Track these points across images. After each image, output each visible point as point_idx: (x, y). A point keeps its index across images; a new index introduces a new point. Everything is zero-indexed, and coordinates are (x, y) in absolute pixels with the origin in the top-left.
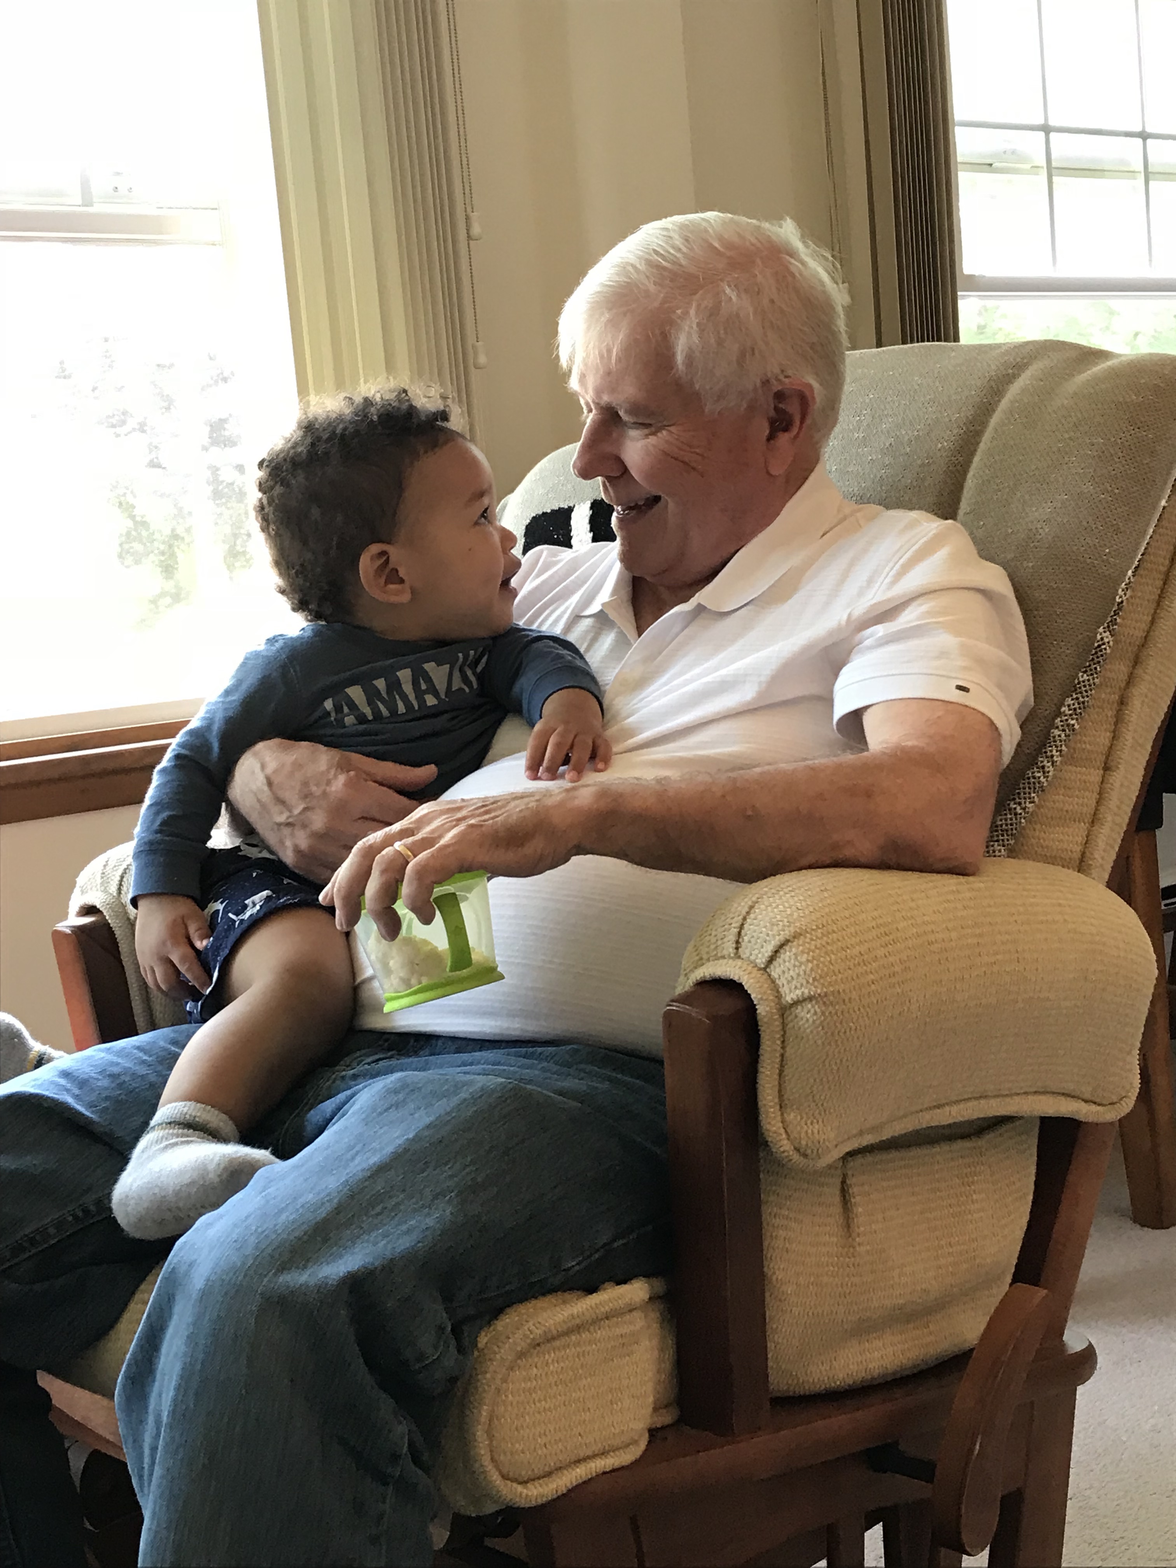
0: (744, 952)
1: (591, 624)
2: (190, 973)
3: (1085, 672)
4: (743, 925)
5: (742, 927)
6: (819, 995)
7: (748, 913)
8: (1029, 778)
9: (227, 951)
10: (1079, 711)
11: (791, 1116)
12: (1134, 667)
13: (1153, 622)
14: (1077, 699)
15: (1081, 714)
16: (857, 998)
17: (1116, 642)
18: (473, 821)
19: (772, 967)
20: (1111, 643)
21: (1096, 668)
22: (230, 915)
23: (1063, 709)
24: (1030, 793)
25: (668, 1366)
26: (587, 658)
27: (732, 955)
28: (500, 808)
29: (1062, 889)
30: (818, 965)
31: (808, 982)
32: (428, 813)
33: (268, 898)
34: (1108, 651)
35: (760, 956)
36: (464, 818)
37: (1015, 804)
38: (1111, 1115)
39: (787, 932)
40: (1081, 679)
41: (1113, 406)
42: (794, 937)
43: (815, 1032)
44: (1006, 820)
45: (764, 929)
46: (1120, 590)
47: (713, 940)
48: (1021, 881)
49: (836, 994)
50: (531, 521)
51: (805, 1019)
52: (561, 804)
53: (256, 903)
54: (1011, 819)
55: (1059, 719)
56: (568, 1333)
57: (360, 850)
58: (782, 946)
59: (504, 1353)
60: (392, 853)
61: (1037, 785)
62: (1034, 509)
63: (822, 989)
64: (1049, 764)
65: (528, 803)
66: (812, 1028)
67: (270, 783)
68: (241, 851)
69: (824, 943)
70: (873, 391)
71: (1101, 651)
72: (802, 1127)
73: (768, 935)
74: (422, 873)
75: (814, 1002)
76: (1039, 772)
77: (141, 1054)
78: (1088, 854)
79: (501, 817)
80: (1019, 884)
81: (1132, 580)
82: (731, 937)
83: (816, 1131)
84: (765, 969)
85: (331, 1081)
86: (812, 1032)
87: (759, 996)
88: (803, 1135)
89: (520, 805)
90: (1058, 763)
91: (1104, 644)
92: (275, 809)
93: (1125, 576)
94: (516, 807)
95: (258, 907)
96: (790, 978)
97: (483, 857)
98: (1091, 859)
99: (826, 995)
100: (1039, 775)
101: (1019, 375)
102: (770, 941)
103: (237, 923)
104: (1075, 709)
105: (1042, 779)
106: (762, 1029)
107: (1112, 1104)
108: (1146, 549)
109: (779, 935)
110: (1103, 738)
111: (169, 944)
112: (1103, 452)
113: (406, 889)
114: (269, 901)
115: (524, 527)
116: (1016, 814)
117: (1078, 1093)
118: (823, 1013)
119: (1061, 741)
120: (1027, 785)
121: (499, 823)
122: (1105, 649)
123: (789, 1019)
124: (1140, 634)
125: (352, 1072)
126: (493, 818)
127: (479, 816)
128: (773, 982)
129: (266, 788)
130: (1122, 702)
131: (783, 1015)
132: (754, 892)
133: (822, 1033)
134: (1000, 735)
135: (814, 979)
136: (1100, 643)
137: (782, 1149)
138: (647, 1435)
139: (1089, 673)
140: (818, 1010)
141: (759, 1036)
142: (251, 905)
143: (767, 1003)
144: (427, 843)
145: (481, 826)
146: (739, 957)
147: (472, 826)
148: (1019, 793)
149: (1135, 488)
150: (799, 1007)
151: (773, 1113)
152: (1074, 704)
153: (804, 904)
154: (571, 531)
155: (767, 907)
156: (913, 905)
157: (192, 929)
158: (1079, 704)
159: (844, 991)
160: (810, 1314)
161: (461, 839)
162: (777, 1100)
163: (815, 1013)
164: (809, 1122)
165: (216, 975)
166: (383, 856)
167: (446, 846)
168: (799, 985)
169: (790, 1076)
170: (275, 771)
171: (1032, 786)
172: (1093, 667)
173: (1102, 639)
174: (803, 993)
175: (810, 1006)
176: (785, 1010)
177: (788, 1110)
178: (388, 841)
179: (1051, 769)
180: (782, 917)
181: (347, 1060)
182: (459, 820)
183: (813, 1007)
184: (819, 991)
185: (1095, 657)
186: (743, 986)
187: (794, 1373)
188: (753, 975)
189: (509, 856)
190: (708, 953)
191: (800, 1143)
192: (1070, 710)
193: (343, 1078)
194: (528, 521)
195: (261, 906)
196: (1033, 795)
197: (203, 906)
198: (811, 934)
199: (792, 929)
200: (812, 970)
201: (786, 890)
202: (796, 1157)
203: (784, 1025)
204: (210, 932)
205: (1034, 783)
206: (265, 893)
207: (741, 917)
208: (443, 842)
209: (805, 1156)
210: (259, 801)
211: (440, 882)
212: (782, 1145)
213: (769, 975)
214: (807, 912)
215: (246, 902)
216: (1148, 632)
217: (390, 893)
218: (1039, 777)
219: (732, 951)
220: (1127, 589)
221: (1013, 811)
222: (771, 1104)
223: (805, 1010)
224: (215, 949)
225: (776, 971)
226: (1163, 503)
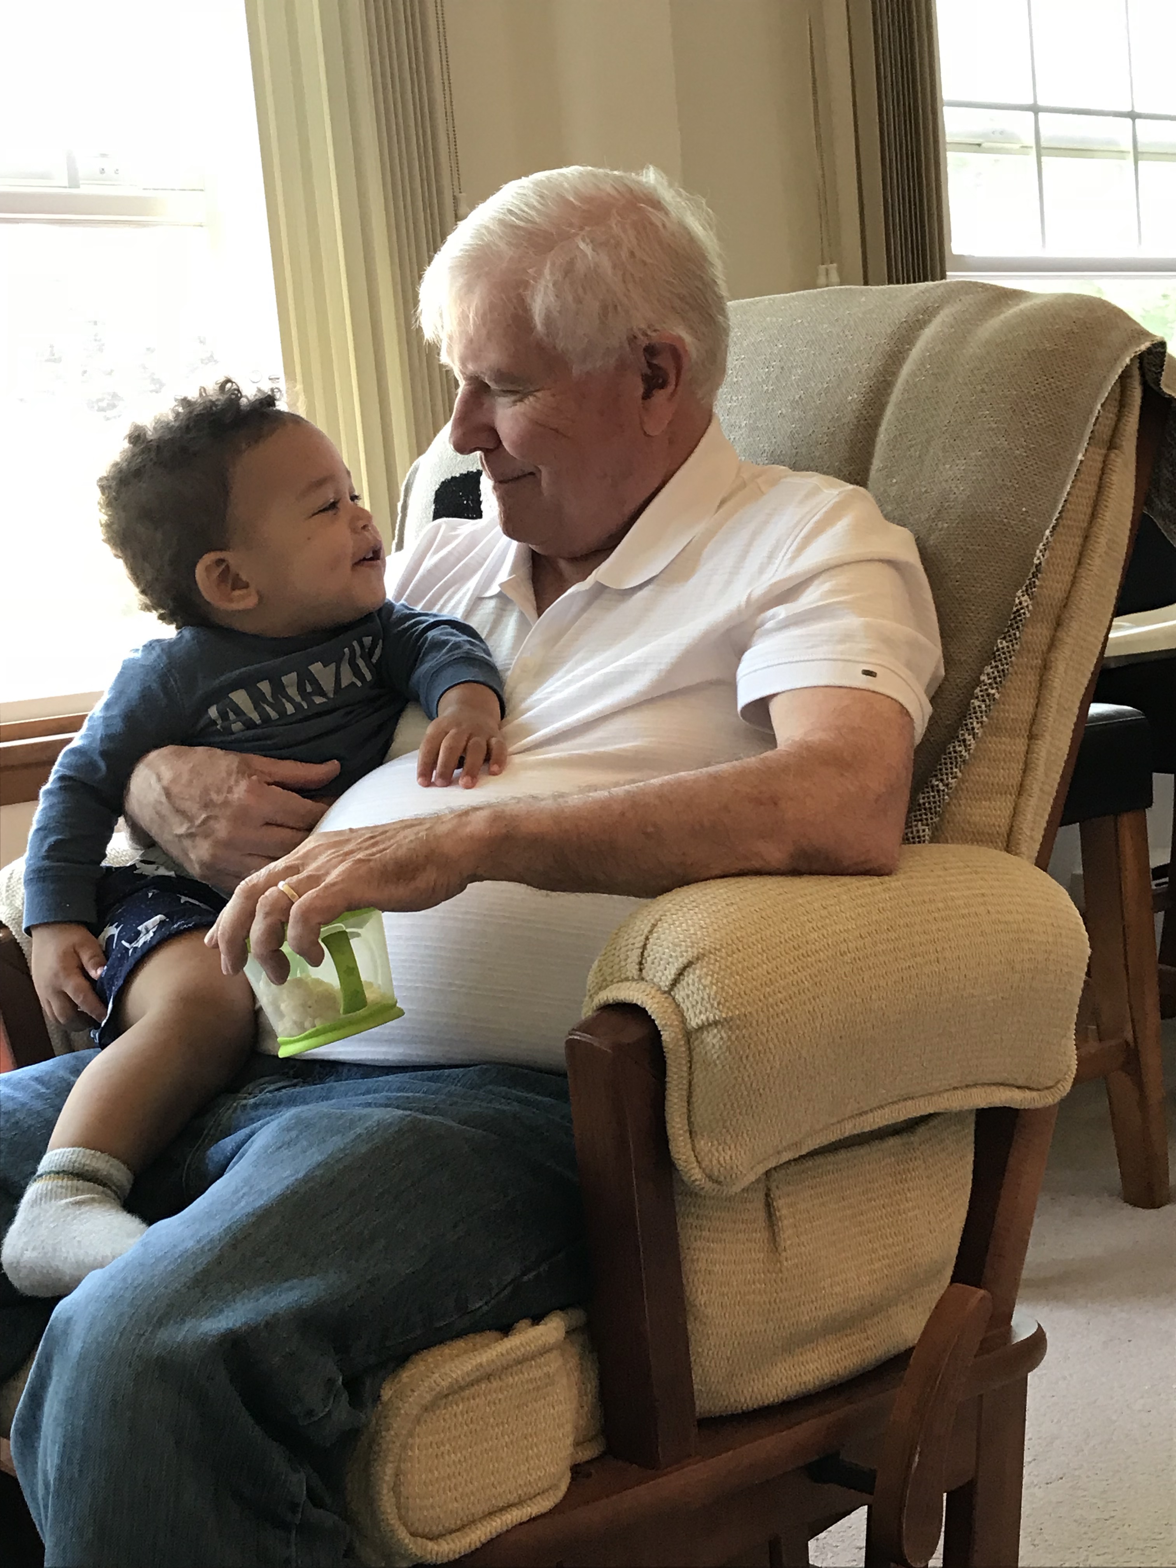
0: (648, 973)
1: (496, 608)
2: (85, 1003)
3: (1004, 638)
4: (645, 945)
5: (644, 947)
6: (725, 1019)
7: (651, 932)
8: (950, 753)
9: (121, 982)
10: (998, 679)
11: (702, 1144)
12: (1056, 630)
13: (1073, 583)
14: (997, 667)
15: (1001, 682)
16: (765, 1021)
17: (1036, 604)
18: (360, 855)
19: (675, 989)
20: (1030, 607)
21: (1015, 634)
22: (123, 942)
23: (982, 678)
24: (952, 768)
25: (589, 1399)
26: (490, 644)
27: (636, 977)
28: (390, 838)
29: (986, 876)
30: (722, 988)
31: (712, 1006)
32: (314, 848)
33: (162, 923)
34: (1028, 615)
35: (664, 978)
36: (352, 852)
37: (937, 780)
38: (1050, 1099)
39: (690, 953)
40: (1000, 646)
41: (1026, 355)
42: (698, 959)
43: (722, 1057)
44: (928, 798)
45: (667, 950)
46: (1038, 551)
47: (617, 960)
48: (941, 873)
49: (742, 1017)
50: (441, 486)
51: (711, 1045)
52: (454, 831)
53: (149, 928)
54: (934, 797)
55: (979, 689)
56: (477, 1381)
57: (243, 891)
58: (685, 968)
59: (410, 1406)
60: (276, 894)
61: (959, 759)
62: (948, 466)
63: (727, 1013)
64: (971, 737)
65: (418, 833)
66: (719, 1053)
67: (168, 793)
68: (136, 869)
69: (728, 964)
70: (781, 341)
71: (1020, 616)
72: (713, 1155)
73: (671, 956)
74: (306, 916)
75: (720, 1027)
76: (960, 746)
77: (39, 1087)
78: (1015, 828)
79: (391, 850)
80: (940, 876)
81: (1050, 539)
82: (634, 956)
83: (728, 1158)
84: (669, 992)
85: (230, 1111)
86: (718, 1057)
87: (663, 1022)
88: (715, 1162)
89: (410, 834)
90: (980, 735)
91: (1022, 608)
92: (175, 820)
93: (1043, 535)
94: (405, 838)
95: (151, 934)
96: (694, 1003)
97: (371, 894)
98: (1020, 834)
99: (732, 1019)
100: (960, 749)
101: (930, 321)
102: (673, 963)
103: (130, 951)
104: (995, 678)
105: (963, 753)
106: (667, 1055)
107: (1048, 1088)
108: (1063, 507)
109: (682, 956)
110: (1026, 706)
111: (61, 975)
112: (1017, 405)
113: (291, 931)
114: (164, 926)
115: (433, 493)
116: (938, 791)
117: (1011, 1082)
118: (729, 1038)
119: (981, 712)
120: (948, 761)
121: (388, 856)
122: (1024, 613)
123: (696, 1043)
124: (1060, 595)
125: (252, 1101)
126: (381, 851)
127: (367, 849)
128: (678, 1006)
129: (164, 799)
130: (1045, 667)
131: (689, 1040)
132: (657, 908)
133: (730, 1059)
134: (912, 719)
135: (719, 1004)
136: (1019, 607)
137: (693, 1179)
138: (569, 1475)
139: (1008, 639)
140: (724, 1035)
141: (665, 1062)
142: (144, 931)
143: (671, 1029)
144: (314, 880)
145: (369, 860)
146: (643, 979)
147: (360, 861)
148: (941, 769)
149: (1052, 443)
150: (705, 1033)
151: (683, 1141)
152: (993, 673)
153: (708, 921)
154: (480, 496)
155: (670, 925)
156: (824, 913)
157: (85, 958)
158: (998, 672)
159: (750, 1013)
160: (738, 1334)
161: (348, 876)
162: (686, 1127)
163: (722, 1038)
164: (720, 1148)
165: (110, 1006)
166: (266, 897)
167: (333, 884)
168: (703, 1010)
169: (700, 1101)
170: (174, 780)
171: (953, 760)
172: (1012, 632)
173: (1020, 603)
174: (707, 1019)
175: (715, 1031)
176: (689, 1035)
177: (699, 1137)
178: (272, 881)
179: (973, 741)
180: (685, 936)
181: (250, 1087)
182: (347, 854)
183: (719, 1032)
184: (724, 1015)
185: (1013, 622)
186: (647, 1012)
187: (724, 1393)
188: (656, 1000)
189: (400, 891)
190: (611, 974)
191: (711, 1170)
192: (989, 679)
193: (245, 1106)
194: (438, 486)
195: (154, 932)
196: (955, 770)
197: (96, 931)
198: (715, 954)
199: (695, 951)
200: (716, 993)
201: (689, 906)
202: (708, 1185)
203: (690, 1050)
204: (105, 960)
205: (956, 758)
206: (158, 918)
207: (644, 937)
208: (330, 879)
209: (719, 1183)
210: (157, 813)
211: (327, 923)
212: (694, 1174)
213: (674, 999)
214: (711, 930)
215: (139, 928)
216: (1070, 592)
217: (276, 934)
218: (961, 752)
219: (635, 973)
220: (1045, 549)
221: (936, 788)
222: (681, 1132)
223: (711, 1036)
224: (110, 978)
225: (680, 994)
226: (1080, 457)
